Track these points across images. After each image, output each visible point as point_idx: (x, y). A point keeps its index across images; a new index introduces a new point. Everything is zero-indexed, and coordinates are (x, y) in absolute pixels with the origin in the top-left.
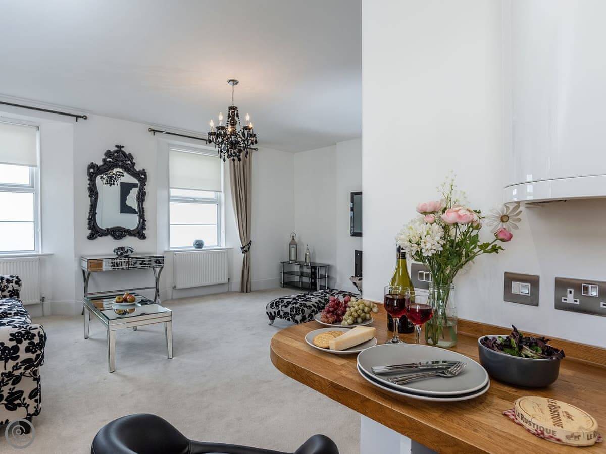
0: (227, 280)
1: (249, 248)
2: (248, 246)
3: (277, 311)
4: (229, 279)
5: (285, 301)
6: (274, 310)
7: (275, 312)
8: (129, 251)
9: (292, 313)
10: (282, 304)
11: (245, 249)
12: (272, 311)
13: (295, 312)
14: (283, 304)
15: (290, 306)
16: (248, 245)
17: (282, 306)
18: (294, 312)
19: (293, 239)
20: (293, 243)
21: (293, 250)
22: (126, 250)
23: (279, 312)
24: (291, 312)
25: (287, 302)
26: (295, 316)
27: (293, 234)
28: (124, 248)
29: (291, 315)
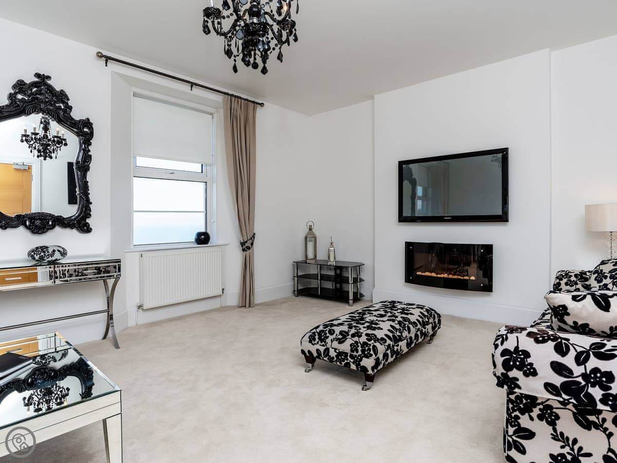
0: (221, 291)
1: (252, 244)
2: (251, 241)
3: (322, 349)
4: (223, 289)
5: (337, 330)
6: (318, 347)
7: (318, 350)
8: (56, 252)
9: (355, 353)
10: (331, 337)
11: (247, 245)
12: (313, 349)
13: (360, 353)
14: (334, 336)
15: (349, 341)
16: (251, 239)
17: (332, 341)
18: (357, 352)
19: (310, 229)
20: (310, 237)
21: (310, 245)
22: (50, 250)
23: (327, 350)
24: (352, 351)
25: (341, 333)
26: (361, 360)
27: (311, 224)
28: (47, 247)
29: (352, 357)
